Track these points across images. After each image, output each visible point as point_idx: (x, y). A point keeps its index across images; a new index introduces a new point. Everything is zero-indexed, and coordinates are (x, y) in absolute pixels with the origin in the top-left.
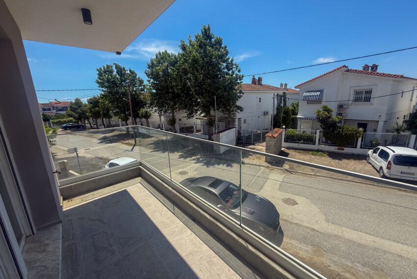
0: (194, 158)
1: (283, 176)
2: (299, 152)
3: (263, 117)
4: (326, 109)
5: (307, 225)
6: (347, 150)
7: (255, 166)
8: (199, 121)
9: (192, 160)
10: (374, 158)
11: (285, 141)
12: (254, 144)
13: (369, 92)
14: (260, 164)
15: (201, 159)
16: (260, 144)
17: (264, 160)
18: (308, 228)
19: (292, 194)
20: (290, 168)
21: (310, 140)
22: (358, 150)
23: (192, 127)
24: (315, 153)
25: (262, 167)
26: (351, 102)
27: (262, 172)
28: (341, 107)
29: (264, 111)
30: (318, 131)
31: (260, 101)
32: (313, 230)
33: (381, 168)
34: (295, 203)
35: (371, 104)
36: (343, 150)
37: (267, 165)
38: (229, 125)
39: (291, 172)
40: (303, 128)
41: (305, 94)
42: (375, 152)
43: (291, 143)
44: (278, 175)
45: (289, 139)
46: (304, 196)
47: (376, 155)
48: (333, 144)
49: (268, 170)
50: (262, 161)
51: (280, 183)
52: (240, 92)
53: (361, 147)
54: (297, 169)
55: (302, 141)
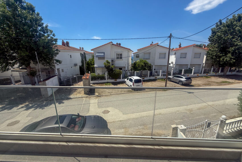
0: (21, 106)
1: (97, 99)
2: (100, 85)
3: (74, 67)
4: (108, 62)
5: (117, 120)
6: (118, 80)
7: (79, 98)
8: (17, 74)
9: (20, 108)
10: (128, 82)
11: (91, 80)
12: (72, 85)
13: (121, 55)
14: (82, 96)
15: (31, 105)
16: (77, 84)
17: (83, 93)
18: (118, 121)
19: (105, 107)
20: (99, 94)
21: (103, 78)
22: (121, 80)
23: (10, 79)
24: (107, 84)
25: (84, 98)
26: (116, 59)
27: (85, 101)
28: (112, 61)
29: (74, 63)
30: (106, 73)
31: (71, 57)
32: (121, 121)
33: (131, 86)
34: (108, 112)
35: (123, 60)
36: (116, 80)
37: (86, 96)
38: (49, 73)
39: (100, 96)
40: (98, 72)
41: (97, 54)
42: (128, 80)
43: (94, 81)
44: (94, 100)
45: (93, 78)
46: (111, 107)
47: (128, 81)
48: (112, 79)
49: (88, 99)
50: (82, 94)
51: (97, 104)
52: (57, 50)
53: (122, 78)
54: (102, 94)
55: (100, 79)
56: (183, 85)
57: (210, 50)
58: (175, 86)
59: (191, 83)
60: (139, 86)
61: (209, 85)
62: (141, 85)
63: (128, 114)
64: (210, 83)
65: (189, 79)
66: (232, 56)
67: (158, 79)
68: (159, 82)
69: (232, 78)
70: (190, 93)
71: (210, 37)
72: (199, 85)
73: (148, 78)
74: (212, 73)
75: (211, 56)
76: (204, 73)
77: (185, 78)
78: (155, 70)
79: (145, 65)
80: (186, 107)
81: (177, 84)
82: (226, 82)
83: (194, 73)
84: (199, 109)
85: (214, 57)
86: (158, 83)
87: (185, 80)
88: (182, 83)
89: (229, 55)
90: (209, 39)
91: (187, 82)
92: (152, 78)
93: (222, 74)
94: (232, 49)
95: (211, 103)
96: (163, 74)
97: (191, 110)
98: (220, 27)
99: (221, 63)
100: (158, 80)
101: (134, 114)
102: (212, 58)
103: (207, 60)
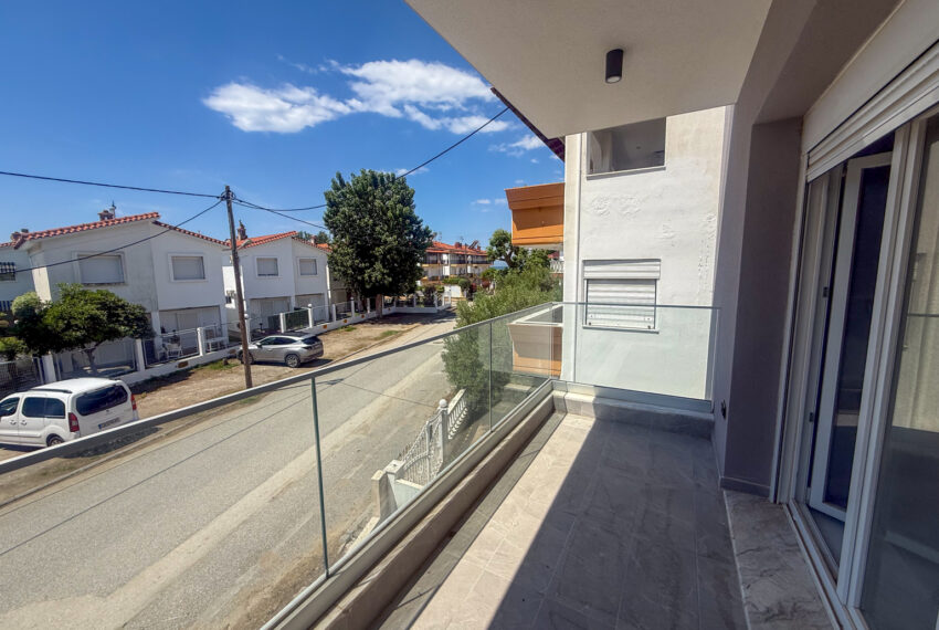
10: (11, 426)
47: (17, 417)
56: (301, 365)
57: (335, 251)
58: (279, 377)
59: (322, 353)
60: (115, 421)
61: (362, 348)
62: (130, 414)
63: (137, 573)
64: (362, 342)
65: (313, 341)
66: (384, 267)
67: (197, 367)
68: (203, 377)
69: (396, 322)
70: (333, 383)
71: (328, 216)
72: (344, 356)
73: (143, 374)
74: (354, 316)
75: (342, 269)
76: (339, 317)
77: (304, 341)
78: (163, 331)
79: (110, 316)
80: (347, 425)
81: (281, 368)
82: (390, 333)
83: (315, 323)
84: (379, 416)
85: (350, 271)
86: (203, 382)
87: (305, 345)
88: (299, 361)
89: (378, 265)
90: (326, 221)
91: (312, 352)
92: (159, 370)
93: (374, 314)
94: (379, 251)
95: (392, 392)
96: (210, 341)
97: (364, 428)
98: (343, 193)
99: (368, 287)
100: (200, 373)
101: (172, 554)
102: (345, 274)
103: (334, 280)
